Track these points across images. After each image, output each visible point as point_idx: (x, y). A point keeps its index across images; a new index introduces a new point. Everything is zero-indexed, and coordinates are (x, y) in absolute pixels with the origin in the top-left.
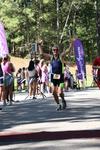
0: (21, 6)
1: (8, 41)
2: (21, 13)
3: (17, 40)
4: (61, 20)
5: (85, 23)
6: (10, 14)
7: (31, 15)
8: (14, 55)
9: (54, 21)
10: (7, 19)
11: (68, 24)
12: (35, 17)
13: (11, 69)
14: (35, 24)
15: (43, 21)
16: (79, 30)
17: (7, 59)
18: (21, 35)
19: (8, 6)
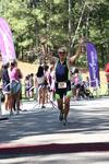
0: (30, 6)
1: (16, 45)
2: (30, 15)
3: (25, 44)
4: (73, 22)
5: (99, 26)
6: (17, 15)
7: (40, 17)
8: (22, 60)
9: (66, 23)
10: (15, 21)
11: (81, 26)
12: (45, 18)
13: (18, 75)
14: (45, 26)
15: (53, 23)
16: (93, 33)
17: (14, 65)
18: (29, 38)
19: (16, 6)
